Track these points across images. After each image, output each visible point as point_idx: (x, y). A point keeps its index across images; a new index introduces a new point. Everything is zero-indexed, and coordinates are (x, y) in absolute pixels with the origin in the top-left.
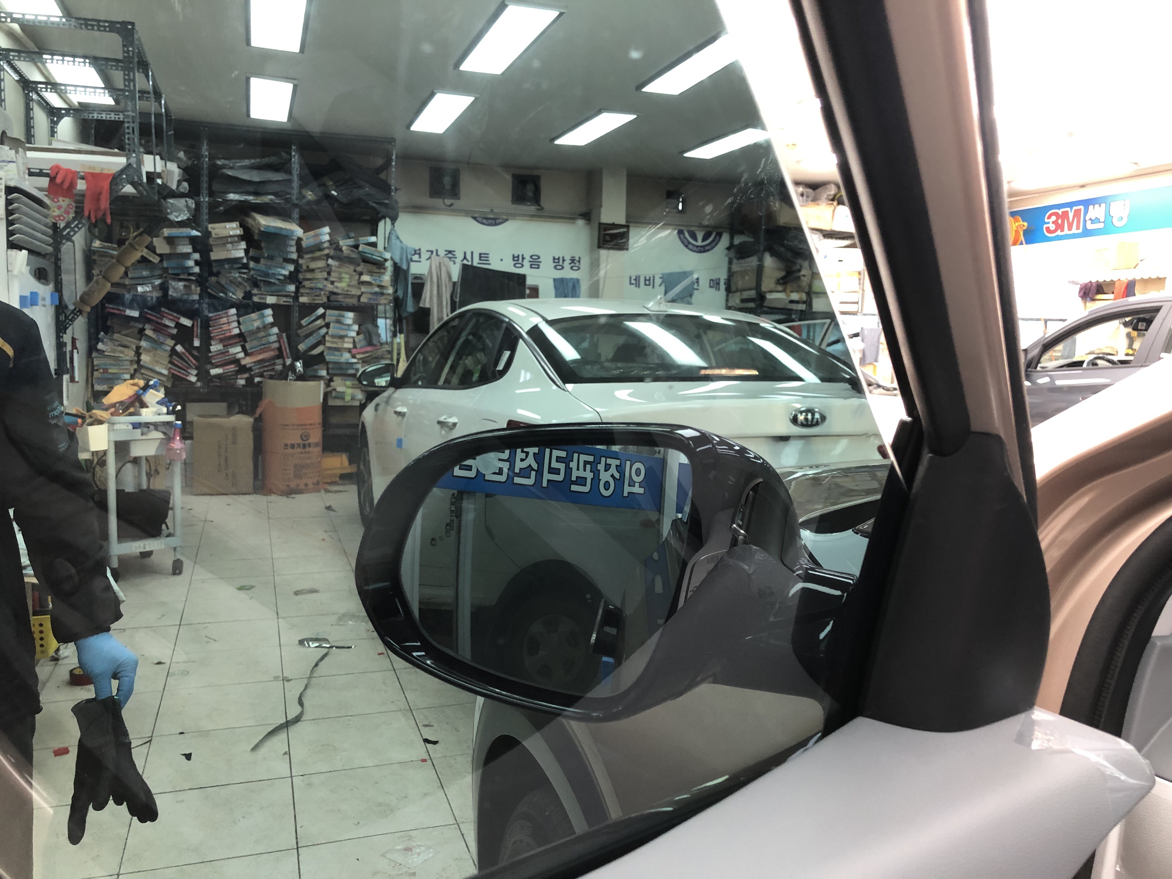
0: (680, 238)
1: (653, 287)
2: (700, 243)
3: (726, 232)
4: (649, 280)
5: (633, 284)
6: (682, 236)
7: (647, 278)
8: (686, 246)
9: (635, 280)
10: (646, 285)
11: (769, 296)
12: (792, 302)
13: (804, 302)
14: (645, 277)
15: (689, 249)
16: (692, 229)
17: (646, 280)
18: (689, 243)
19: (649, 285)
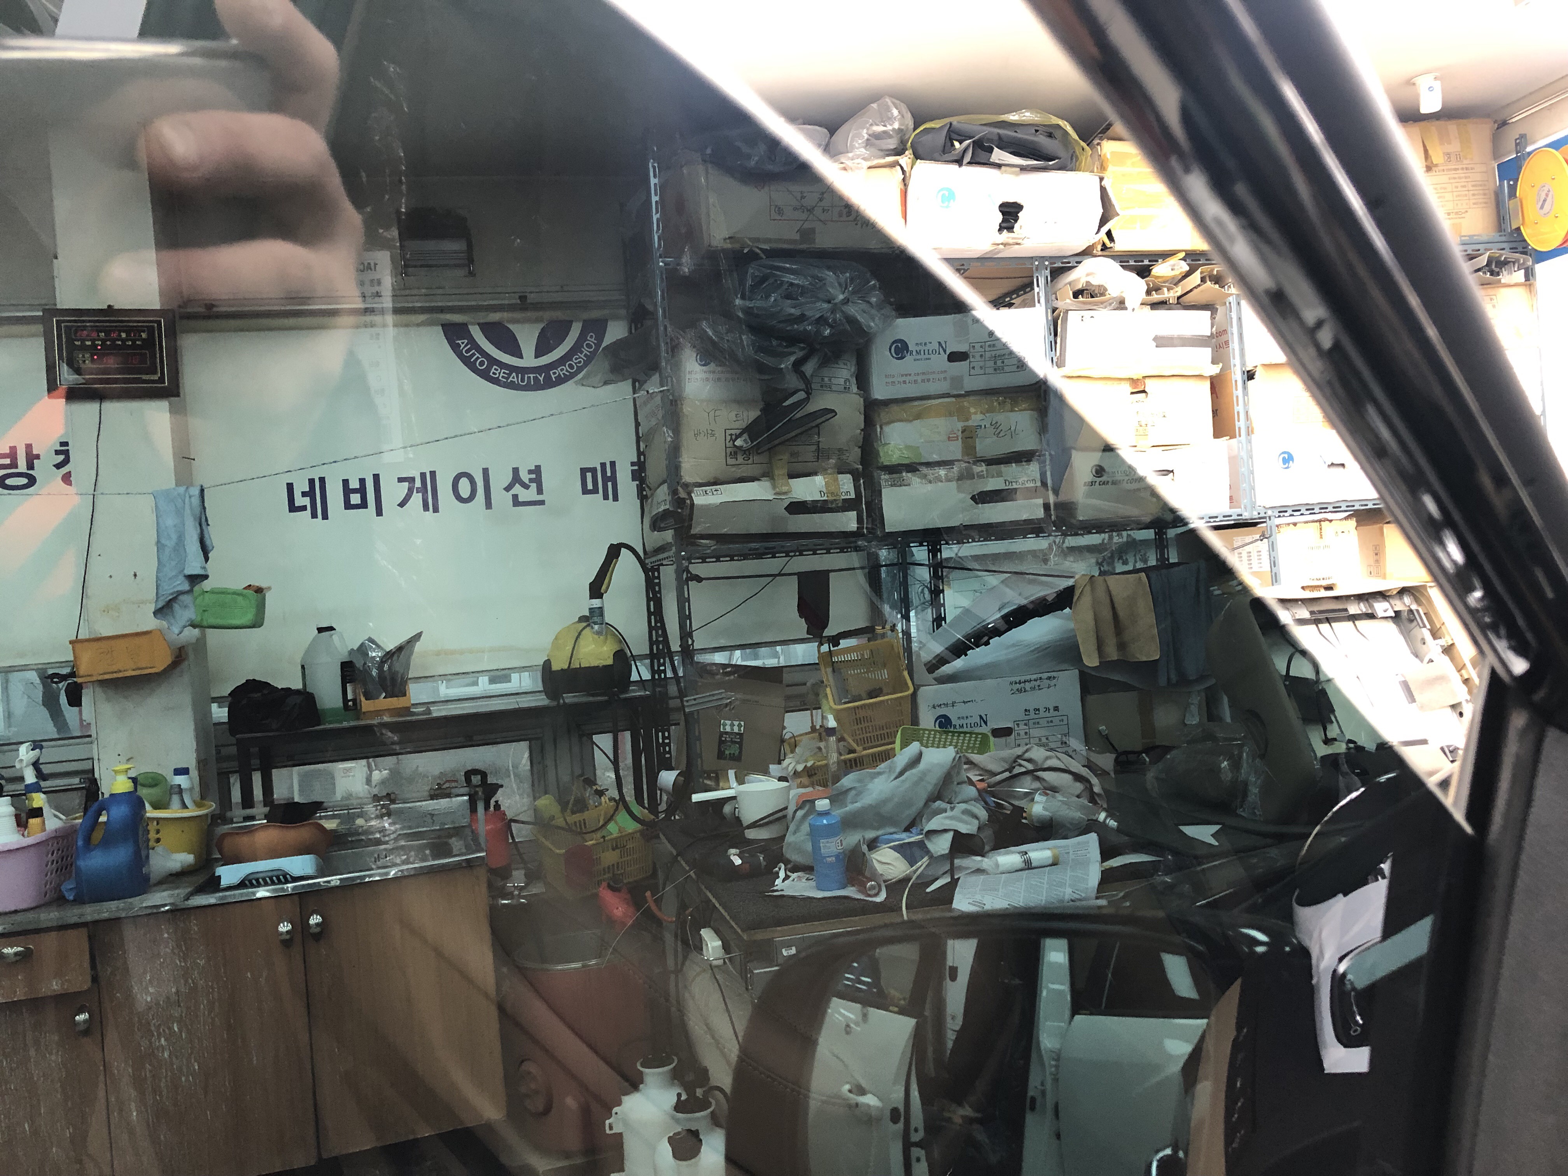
0: (455, 348)
1: (379, 513)
2: (529, 360)
3: (616, 318)
4: (362, 490)
5: (304, 508)
6: (462, 343)
7: (354, 484)
8: (484, 375)
9: (309, 493)
10: (348, 506)
11: (700, 498)
12: (798, 508)
13: (848, 505)
14: (346, 482)
15: (495, 381)
16: (495, 317)
17: (347, 491)
18: (493, 361)
19: (364, 505)
